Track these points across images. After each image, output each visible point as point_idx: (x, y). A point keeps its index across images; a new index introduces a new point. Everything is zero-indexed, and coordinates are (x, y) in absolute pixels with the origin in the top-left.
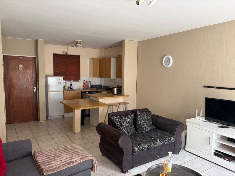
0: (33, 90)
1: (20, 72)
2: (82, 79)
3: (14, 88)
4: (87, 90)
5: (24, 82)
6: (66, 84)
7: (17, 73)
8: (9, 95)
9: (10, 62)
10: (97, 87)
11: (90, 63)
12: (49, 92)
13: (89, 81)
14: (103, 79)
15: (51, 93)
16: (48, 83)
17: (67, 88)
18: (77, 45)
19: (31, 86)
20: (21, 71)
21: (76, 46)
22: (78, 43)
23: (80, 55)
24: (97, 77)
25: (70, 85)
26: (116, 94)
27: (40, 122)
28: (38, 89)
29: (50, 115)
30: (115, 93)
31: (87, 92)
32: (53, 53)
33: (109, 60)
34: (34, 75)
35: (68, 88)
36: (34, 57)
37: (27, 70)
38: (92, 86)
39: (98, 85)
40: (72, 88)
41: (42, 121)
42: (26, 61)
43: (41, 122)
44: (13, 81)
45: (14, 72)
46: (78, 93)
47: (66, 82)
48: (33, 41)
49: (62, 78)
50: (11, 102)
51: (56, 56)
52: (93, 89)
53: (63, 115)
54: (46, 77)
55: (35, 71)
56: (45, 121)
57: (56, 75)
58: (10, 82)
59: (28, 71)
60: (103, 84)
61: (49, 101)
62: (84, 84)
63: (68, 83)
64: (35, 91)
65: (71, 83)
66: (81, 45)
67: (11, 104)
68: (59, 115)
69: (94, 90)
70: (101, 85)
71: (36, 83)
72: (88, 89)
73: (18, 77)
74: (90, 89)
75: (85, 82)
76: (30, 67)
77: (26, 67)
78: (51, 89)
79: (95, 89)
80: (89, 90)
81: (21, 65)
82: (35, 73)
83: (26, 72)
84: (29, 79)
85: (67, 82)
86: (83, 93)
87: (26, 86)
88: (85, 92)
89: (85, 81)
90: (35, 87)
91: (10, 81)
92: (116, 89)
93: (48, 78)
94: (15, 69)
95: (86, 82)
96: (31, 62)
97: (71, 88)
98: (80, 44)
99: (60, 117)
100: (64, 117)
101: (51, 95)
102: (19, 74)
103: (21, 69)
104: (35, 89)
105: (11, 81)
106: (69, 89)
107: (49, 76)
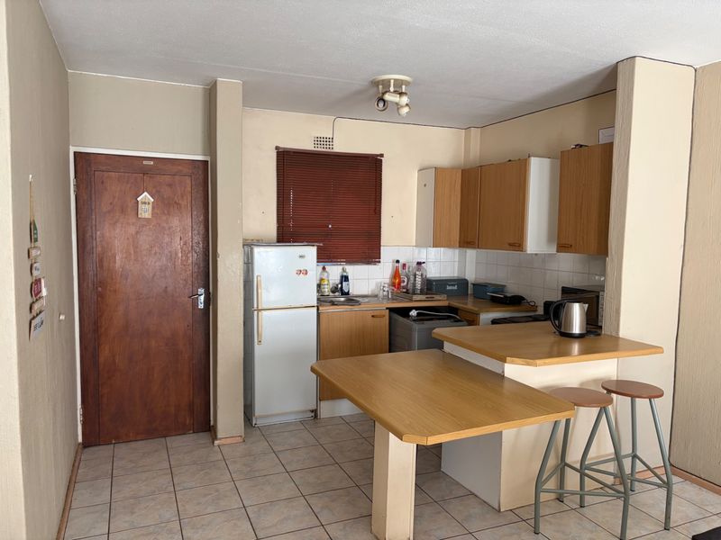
0: (195, 303)
1: (143, 226)
2: (388, 253)
3: (115, 291)
4: (411, 300)
5: (157, 268)
6: (326, 274)
7: (132, 230)
8: (96, 323)
9: (102, 182)
10: (449, 288)
11: (422, 185)
12: (259, 310)
13: (419, 263)
14: (471, 254)
15: (264, 313)
16: (256, 274)
17: (326, 290)
18: (387, 97)
19: (185, 286)
20: (147, 220)
21: (381, 104)
22: (392, 89)
23: (382, 155)
24: (449, 245)
25: (339, 278)
26: (581, 336)
27: (216, 442)
28: (211, 299)
29: (259, 410)
30: (576, 329)
31: (414, 313)
32: (277, 148)
33: (519, 168)
34: (196, 238)
35: (333, 292)
36: (200, 158)
37: (169, 214)
38: (431, 286)
39: (454, 280)
40: (348, 293)
41: (229, 441)
42: (167, 179)
43: (223, 442)
44: (115, 262)
45: (119, 225)
46: (375, 314)
47: (324, 268)
48: (198, 88)
49: (311, 252)
50: (105, 353)
51: (287, 160)
52: (437, 297)
53: (312, 411)
54: (249, 245)
55: (201, 218)
56: (240, 440)
57: (286, 235)
58: (101, 267)
59: (175, 222)
60: (471, 276)
61: (257, 347)
62: (396, 274)
63: (334, 272)
64: (201, 306)
65: (344, 270)
66: (405, 100)
67: (102, 360)
68: (296, 409)
69: (440, 301)
70: (466, 280)
71: (207, 274)
72: (415, 297)
73: (136, 247)
74: (423, 297)
75: (400, 265)
76: (183, 203)
77: (165, 205)
78: (268, 295)
79: (444, 297)
80: (420, 301)
81: (146, 193)
82: (202, 226)
83: (165, 225)
84: (176, 254)
85: (328, 268)
86: (396, 316)
87: (164, 286)
88: (404, 312)
89: (398, 261)
90: (201, 291)
91: (101, 261)
92: (582, 308)
93: (257, 250)
94: (123, 211)
95: (404, 265)
96: (188, 181)
97: (344, 294)
98: (401, 94)
99: (300, 417)
100: (316, 416)
101: (268, 323)
102: (137, 233)
103: (145, 211)
104: (202, 298)
105: (105, 264)
106: (337, 294)
107: (258, 241)
